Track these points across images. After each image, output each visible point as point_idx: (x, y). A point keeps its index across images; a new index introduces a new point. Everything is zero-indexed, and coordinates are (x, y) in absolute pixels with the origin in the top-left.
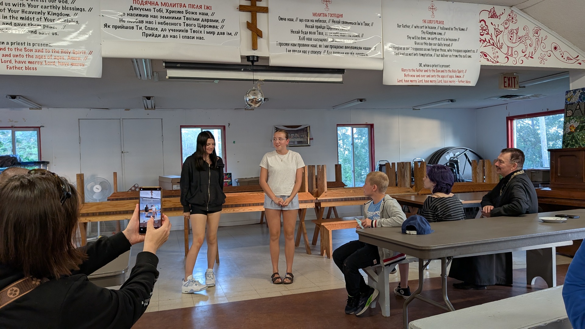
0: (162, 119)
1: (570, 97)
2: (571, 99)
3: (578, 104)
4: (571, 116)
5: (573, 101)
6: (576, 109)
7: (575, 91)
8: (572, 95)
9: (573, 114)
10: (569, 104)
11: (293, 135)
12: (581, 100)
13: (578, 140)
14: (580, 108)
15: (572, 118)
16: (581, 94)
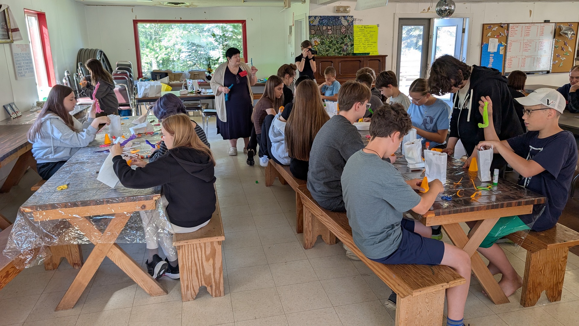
1: (312, 21)
2: (313, 22)
3: (319, 27)
4: (314, 34)
5: (314, 23)
6: (317, 30)
7: (315, 17)
8: (314, 19)
9: (315, 33)
10: (313, 26)
12: (320, 24)
13: (321, 51)
14: (320, 30)
15: (315, 35)
16: (320, 19)
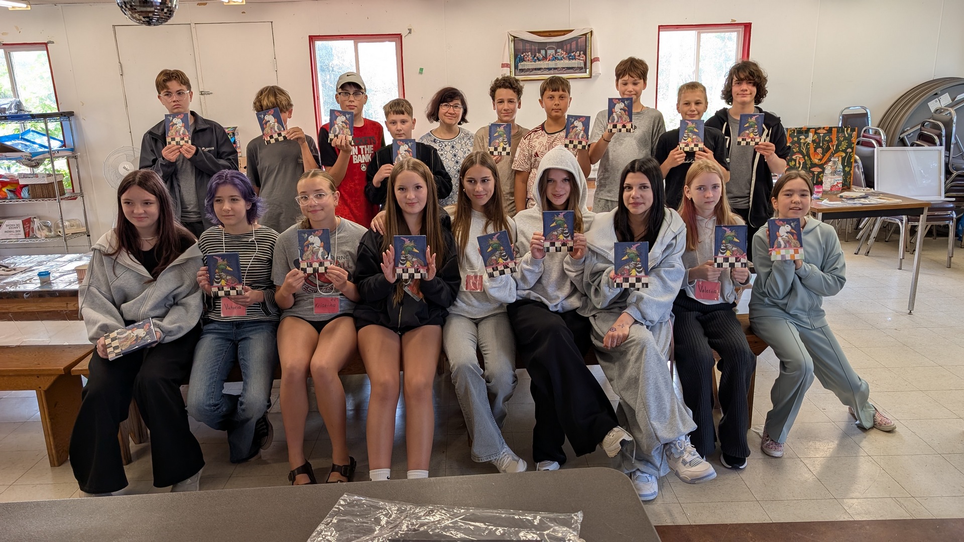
0: (272, 22)
11: (553, 51)
